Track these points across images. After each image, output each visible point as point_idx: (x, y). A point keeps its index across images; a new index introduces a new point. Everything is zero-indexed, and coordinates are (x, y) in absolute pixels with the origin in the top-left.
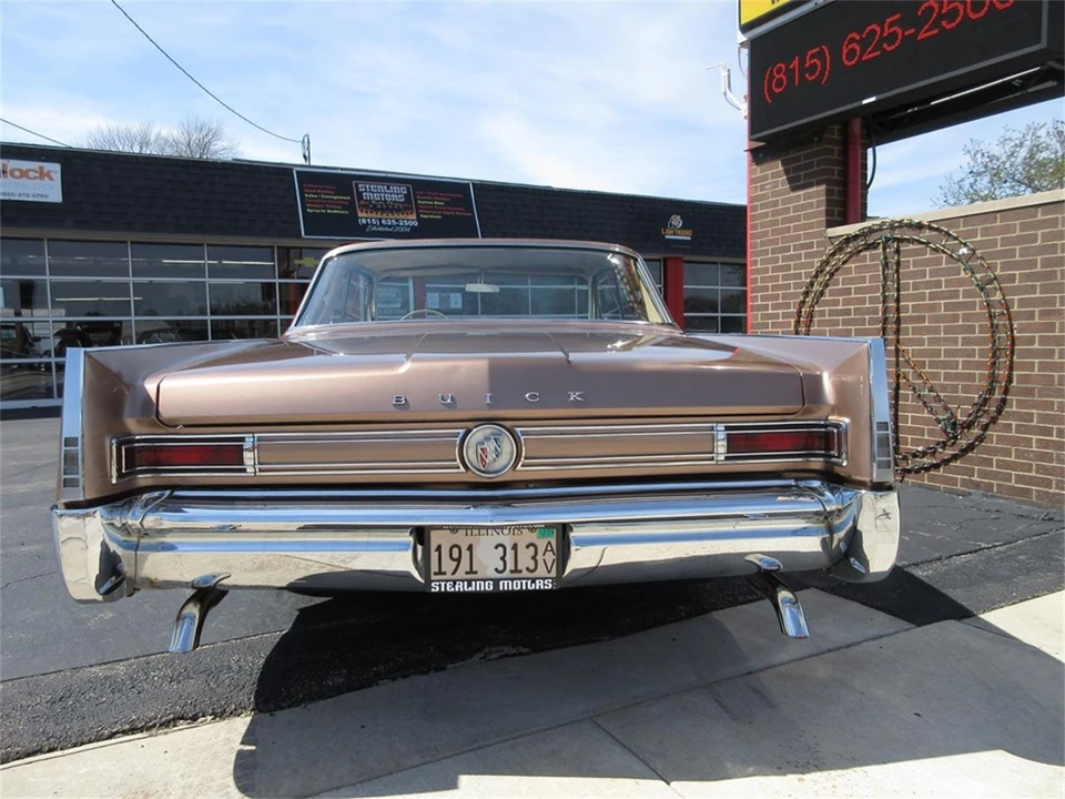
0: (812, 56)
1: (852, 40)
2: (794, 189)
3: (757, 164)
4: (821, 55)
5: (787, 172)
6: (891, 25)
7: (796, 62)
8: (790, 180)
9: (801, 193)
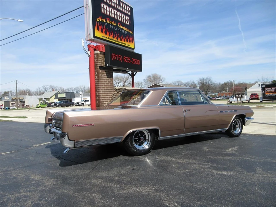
0: (120, 56)
1: (125, 58)
2: (108, 78)
3: (100, 69)
4: (121, 57)
5: (106, 74)
6: (129, 59)
7: (117, 56)
8: (107, 76)
9: (109, 79)
